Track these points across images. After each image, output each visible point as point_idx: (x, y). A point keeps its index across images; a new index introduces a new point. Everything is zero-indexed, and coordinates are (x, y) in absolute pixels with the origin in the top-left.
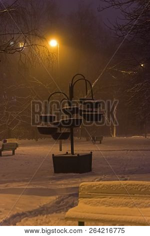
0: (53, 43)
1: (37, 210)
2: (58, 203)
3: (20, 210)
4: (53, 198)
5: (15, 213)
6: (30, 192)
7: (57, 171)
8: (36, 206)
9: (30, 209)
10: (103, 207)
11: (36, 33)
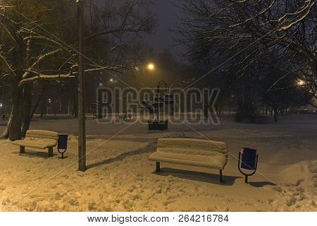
0: (151, 67)
1: (137, 151)
2: (148, 147)
3: (127, 150)
4: (146, 144)
5: (124, 152)
6: (135, 140)
7: (150, 129)
8: (137, 148)
9: (134, 150)
10: (171, 153)
11: (144, 61)
